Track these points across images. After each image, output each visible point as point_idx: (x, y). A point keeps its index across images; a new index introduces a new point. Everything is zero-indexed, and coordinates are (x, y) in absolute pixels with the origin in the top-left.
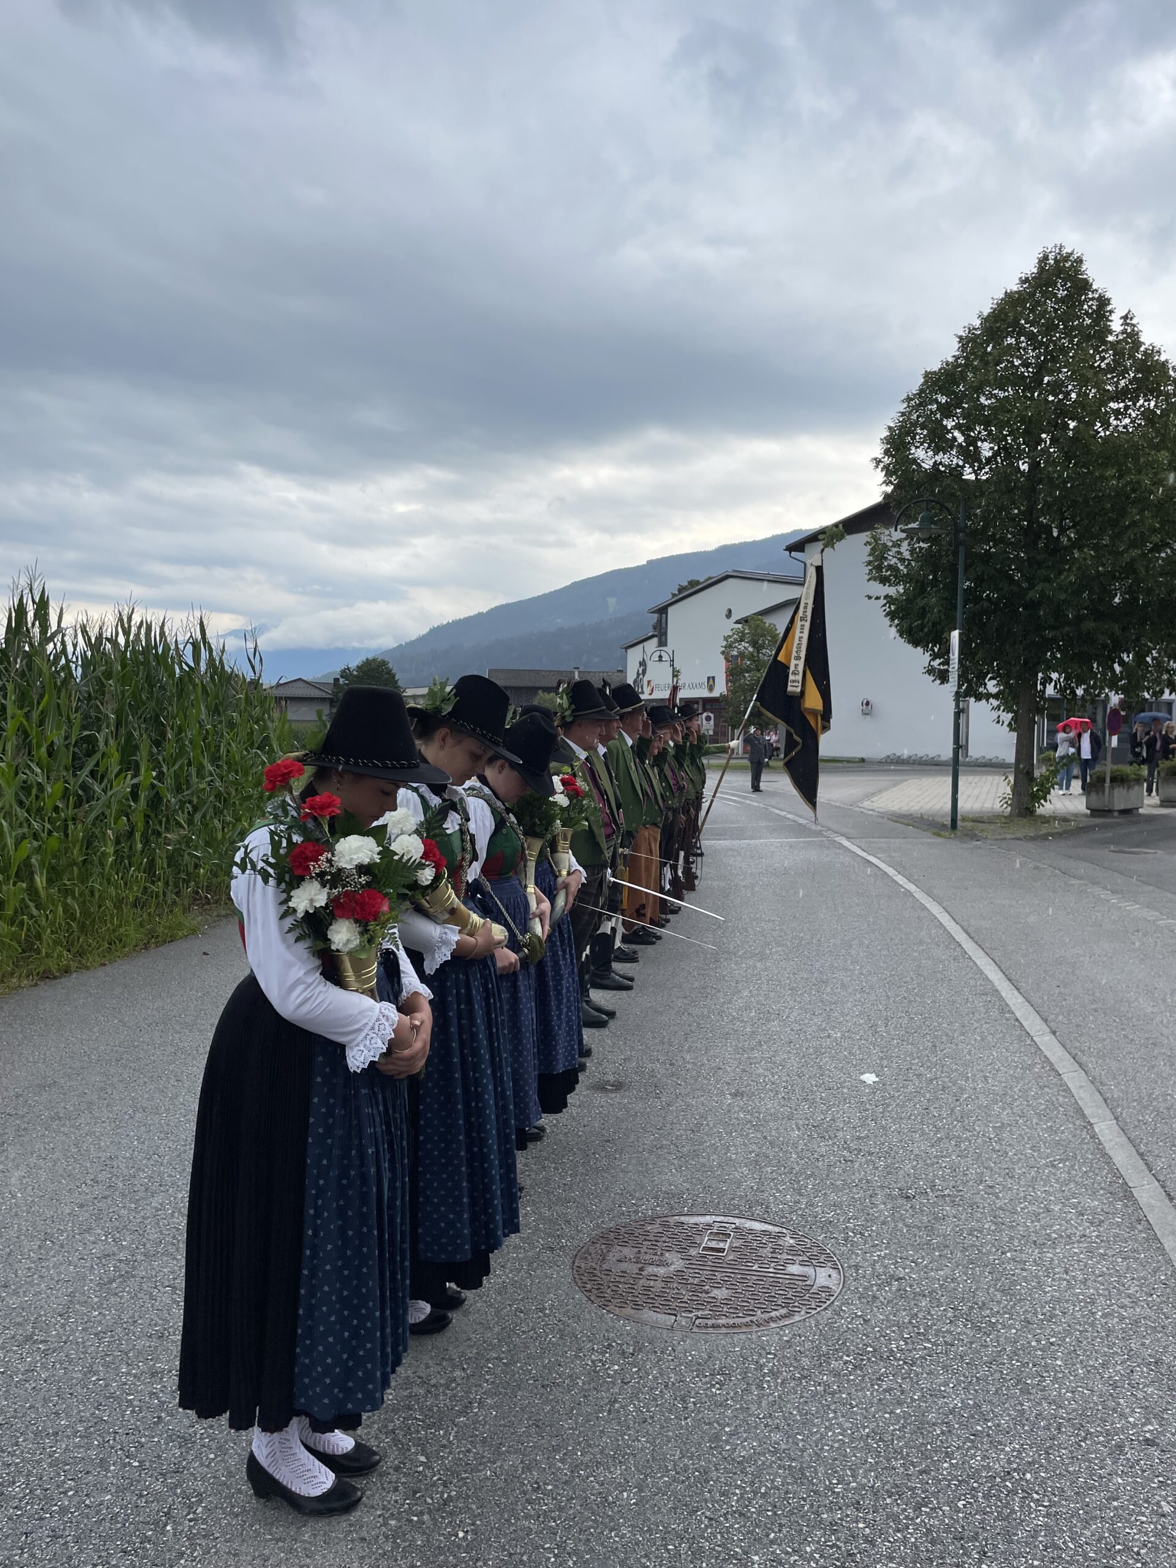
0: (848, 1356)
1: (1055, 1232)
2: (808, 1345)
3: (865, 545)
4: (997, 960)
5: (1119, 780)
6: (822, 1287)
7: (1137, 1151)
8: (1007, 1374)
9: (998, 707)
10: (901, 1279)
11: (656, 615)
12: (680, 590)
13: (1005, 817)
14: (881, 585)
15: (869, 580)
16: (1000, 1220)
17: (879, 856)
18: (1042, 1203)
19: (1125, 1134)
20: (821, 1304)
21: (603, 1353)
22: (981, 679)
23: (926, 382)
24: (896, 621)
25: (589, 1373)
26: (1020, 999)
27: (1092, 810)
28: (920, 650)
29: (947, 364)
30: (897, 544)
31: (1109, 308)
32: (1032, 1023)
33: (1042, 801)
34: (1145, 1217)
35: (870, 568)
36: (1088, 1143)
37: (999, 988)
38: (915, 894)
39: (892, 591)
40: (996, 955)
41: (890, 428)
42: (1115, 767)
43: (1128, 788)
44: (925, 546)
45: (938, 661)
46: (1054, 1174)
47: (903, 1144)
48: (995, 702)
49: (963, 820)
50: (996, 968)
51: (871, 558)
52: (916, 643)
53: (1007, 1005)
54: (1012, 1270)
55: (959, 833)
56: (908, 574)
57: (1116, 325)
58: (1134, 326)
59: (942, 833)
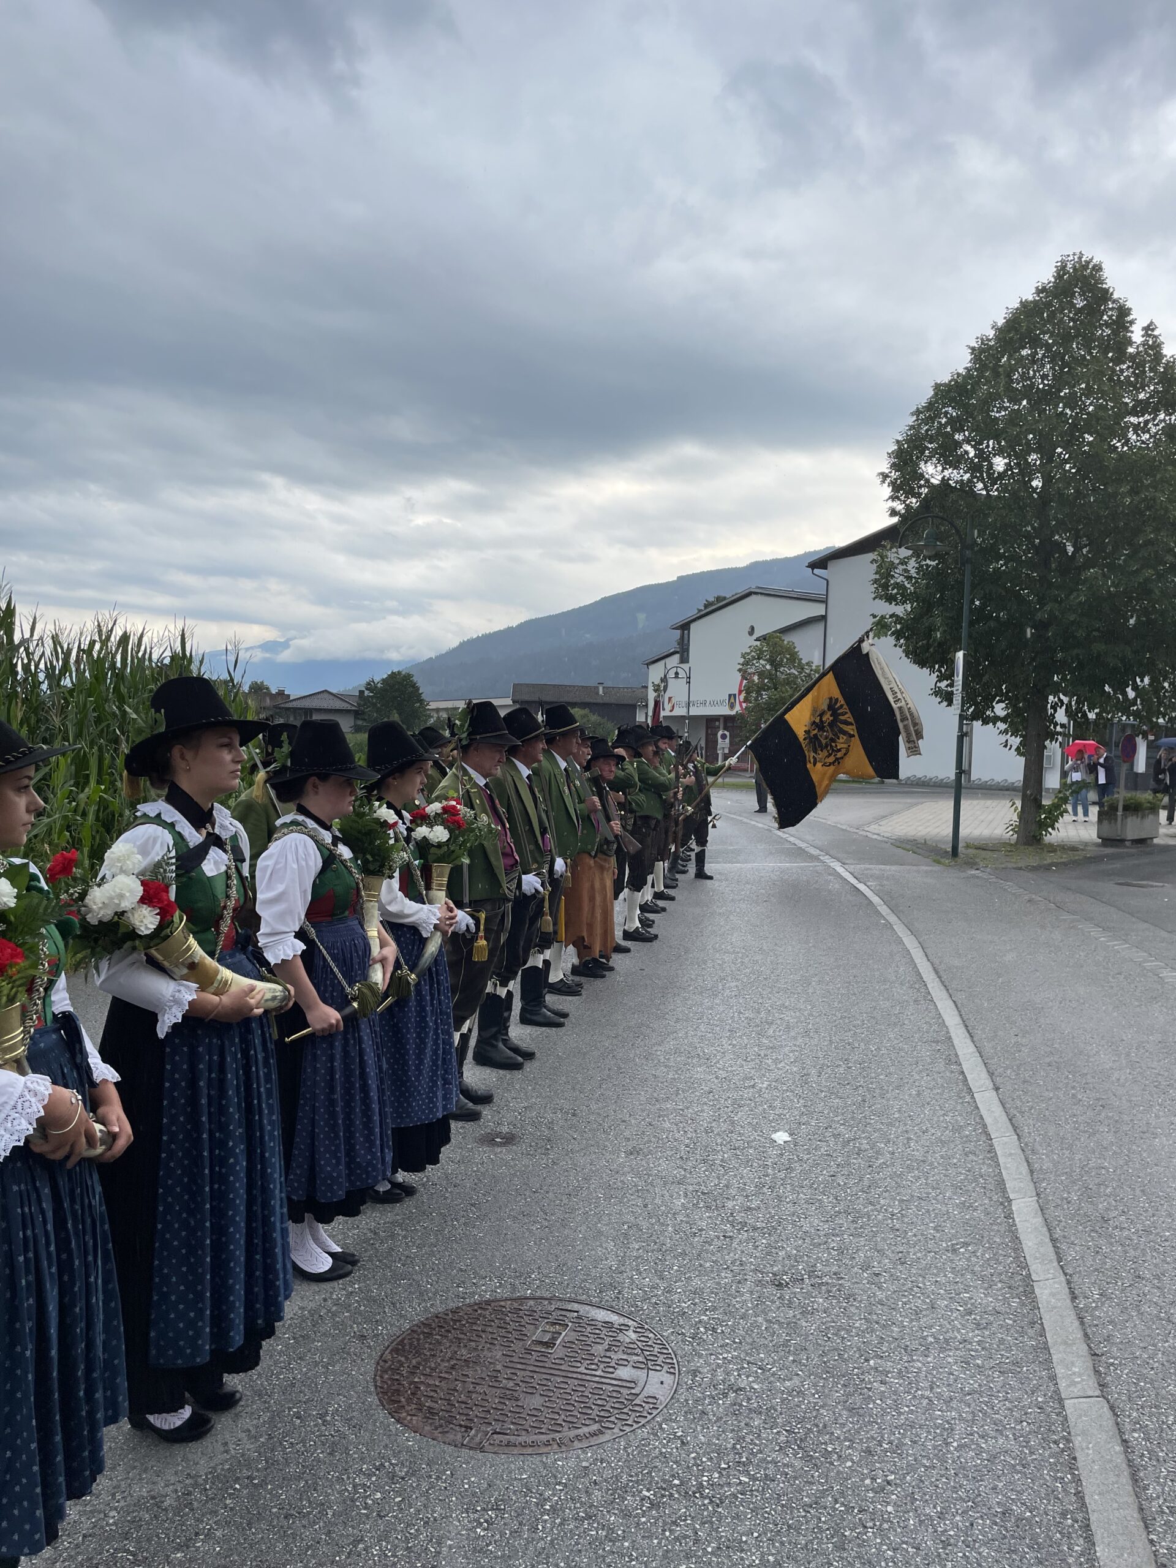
0: (648, 1490)
1: (933, 1335)
2: (607, 1474)
3: (871, 562)
4: (959, 1005)
5: (1133, 808)
6: (649, 1397)
7: (1051, 1236)
8: (824, 1522)
9: (1006, 732)
10: (740, 1389)
11: (679, 632)
12: (706, 606)
13: (1012, 845)
14: (887, 604)
15: (874, 599)
16: (875, 1317)
17: (869, 884)
18: (929, 1297)
19: (1043, 1214)
20: (639, 1420)
21: (369, 1476)
22: (988, 703)
23: (936, 394)
24: (902, 641)
25: (344, 1501)
26: (972, 1049)
27: (1103, 839)
28: (926, 671)
29: (958, 374)
30: (903, 562)
31: (1129, 319)
32: (977, 1077)
33: (1050, 829)
34: (1041, 1318)
35: (875, 586)
36: (1000, 1224)
37: (953, 1035)
38: (894, 927)
39: (900, 610)
40: (960, 997)
41: (898, 442)
42: (1129, 795)
43: (1142, 818)
44: (934, 563)
45: (945, 683)
46: (952, 1261)
47: (794, 1218)
48: (1002, 726)
49: (968, 846)
50: (956, 1012)
51: (877, 576)
52: (921, 662)
53: (956, 1055)
54: (870, 1382)
55: (959, 860)
56: (915, 592)
57: (1137, 335)
58: (1156, 337)
59: (942, 860)
